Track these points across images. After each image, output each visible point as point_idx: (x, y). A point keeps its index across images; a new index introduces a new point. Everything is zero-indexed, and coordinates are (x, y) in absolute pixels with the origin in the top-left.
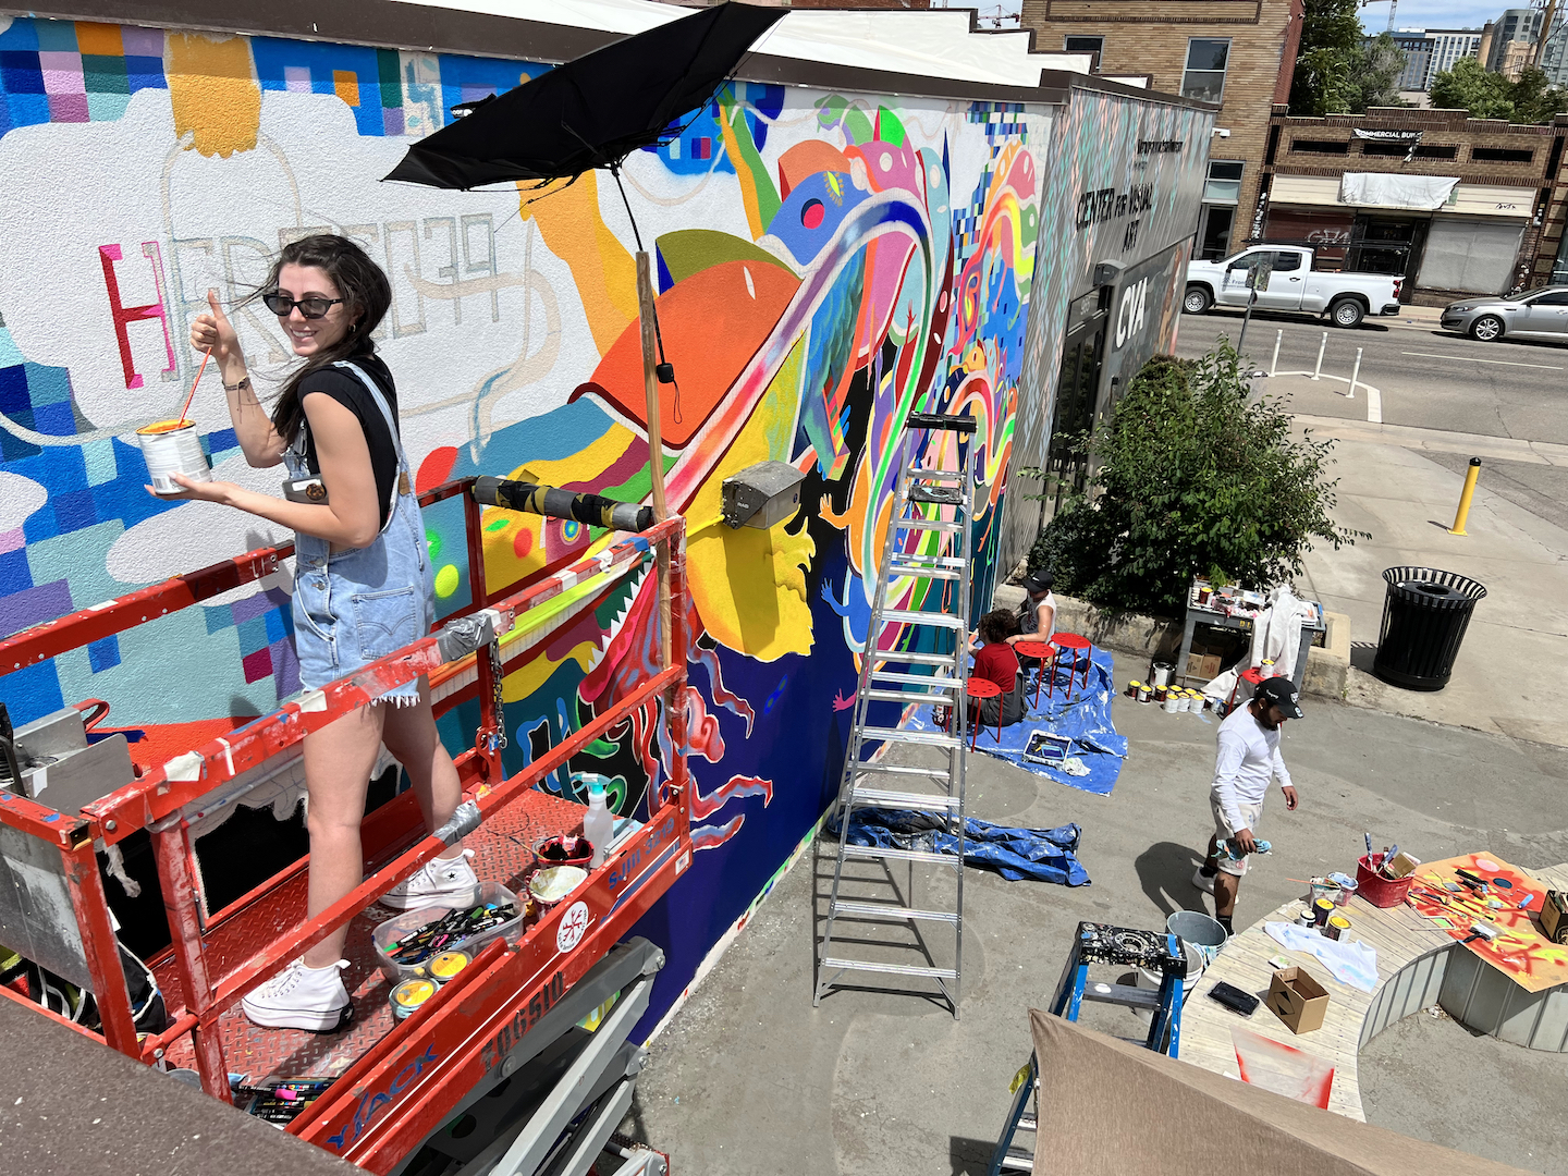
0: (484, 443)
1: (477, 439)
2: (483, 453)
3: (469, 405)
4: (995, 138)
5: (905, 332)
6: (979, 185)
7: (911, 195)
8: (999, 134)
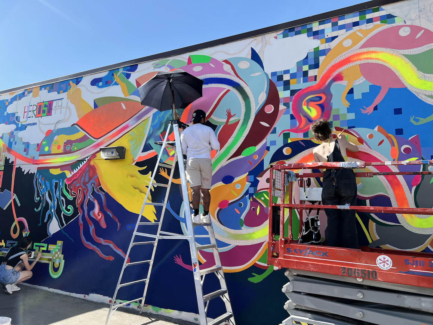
0: (56, 130)
1: (55, 130)
2: (55, 132)
3: (55, 124)
4: (326, 35)
5: (225, 120)
6: (307, 57)
7: (221, 74)
8: (332, 31)
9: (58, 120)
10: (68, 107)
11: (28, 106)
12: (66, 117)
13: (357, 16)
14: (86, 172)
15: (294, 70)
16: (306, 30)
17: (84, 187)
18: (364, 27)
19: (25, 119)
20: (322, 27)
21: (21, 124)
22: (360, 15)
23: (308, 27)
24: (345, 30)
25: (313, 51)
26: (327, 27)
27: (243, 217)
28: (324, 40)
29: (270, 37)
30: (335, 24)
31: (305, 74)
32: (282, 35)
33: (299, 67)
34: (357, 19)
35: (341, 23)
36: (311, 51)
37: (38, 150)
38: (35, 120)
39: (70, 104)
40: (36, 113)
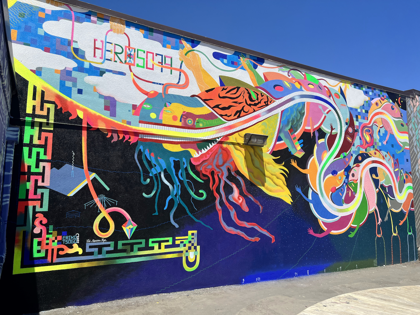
4: (370, 95)
5: (330, 131)
10: (181, 71)
11: (102, 41)
12: (182, 83)
14: (219, 153)
15: (359, 110)
16: (362, 88)
17: (218, 170)
19: (100, 60)
21: (90, 64)
22: (380, 91)
24: (376, 96)
27: (343, 198)
28: (369, 98)
30: (373, 91)
32: (353, 86)
36: (365, 102)
37: (135, 114)
38: (124, 68)
39: (184, 68)
40: (122, 57)
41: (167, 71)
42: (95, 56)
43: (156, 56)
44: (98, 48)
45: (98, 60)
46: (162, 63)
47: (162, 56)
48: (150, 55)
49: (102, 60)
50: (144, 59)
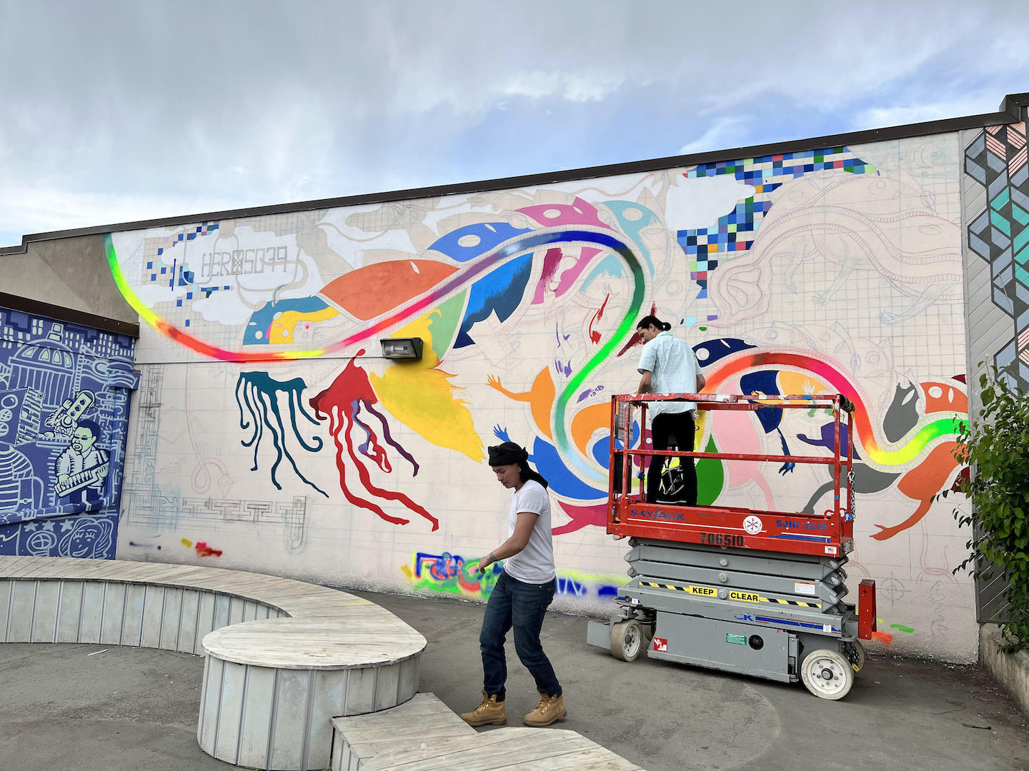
0: (276, 302)
1: (274, 301)
2: (276, 305)
3: (273, 292)
4: (764, 179)
6: (734, 212)
7: (593, 227)
8: (774, 175)
9: (282, 284)
10: (298, 261)
11: (210, 254)
12: (298, 279)
13: (811, 156)
15: (713, 230)
16: (733, 168)
18: (820, 173)
19: (207, 279)
20: (758, 167)
21: (198, 287)
22: (815, 155)
23: (738, 164)
24: (792, 175)
25: (744, 202)
26: (766, 167)
28: (761, 188)
29: (677, 173)
30: (777, 165)
31: (732, 237)
32: (696, 172)
33: (722, 227)
34: (810, 160)
35: (787, 163)
36: (740, 203)
38: (229, 281)
39: (303, 257)
40: (229, 267)
41: (280, 268)
42: (203, 276)
43: (268, 251)
44: (207, 265)
45: (206, 279)
46: (274, 258)
47: (275, 248)
48: (260, 254)
49: (209, 278)
50: (253, 261)
